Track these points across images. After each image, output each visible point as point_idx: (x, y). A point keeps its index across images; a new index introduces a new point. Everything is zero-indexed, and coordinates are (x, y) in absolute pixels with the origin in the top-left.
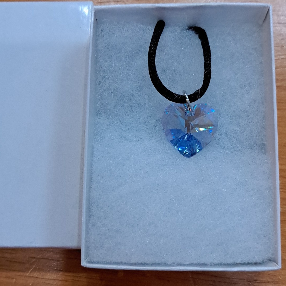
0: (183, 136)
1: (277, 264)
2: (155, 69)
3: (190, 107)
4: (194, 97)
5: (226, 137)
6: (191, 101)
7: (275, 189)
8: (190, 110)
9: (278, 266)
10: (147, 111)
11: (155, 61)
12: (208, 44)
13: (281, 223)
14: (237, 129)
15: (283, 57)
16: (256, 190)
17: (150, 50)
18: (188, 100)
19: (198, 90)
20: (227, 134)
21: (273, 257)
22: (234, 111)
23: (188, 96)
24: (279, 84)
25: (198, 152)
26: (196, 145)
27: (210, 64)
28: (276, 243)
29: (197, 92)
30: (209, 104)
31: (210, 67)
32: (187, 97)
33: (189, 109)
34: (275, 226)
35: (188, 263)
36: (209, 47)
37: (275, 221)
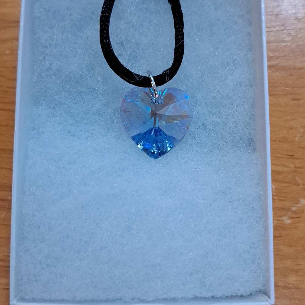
0: (149, 129)
1: (269, 298)
2: (109, 41)
3: (156, 92)
4: (161, 80)
5: (204, 132)
6: (158, 84)
7: (266, 198)
8: (157, 96)
9: (271, 301)
10: (101, 98)
11: (108, 31)
12: (180, 9)
13: (274, 240)
14: (218, 120)
15: (277, 28)
16: (241, 201)
17: (102, 16)
18: (153, 83)
19: (167, 70)
20: (205, 127)
21: (264, 288)
22: (215, 98)
23: (154, 77)
24: (273, 63)
25: (168, 151)
26: (166, 141)
27: (182, 35)
28: (267, 270)
29: (166, 72)
30: (182, 87)
31: (183, 38)
32: (152, 79)
33: (155, 95)
34: (266, 248)
35: (151, 299)
36: (182, 13)
37: (266, 241)
